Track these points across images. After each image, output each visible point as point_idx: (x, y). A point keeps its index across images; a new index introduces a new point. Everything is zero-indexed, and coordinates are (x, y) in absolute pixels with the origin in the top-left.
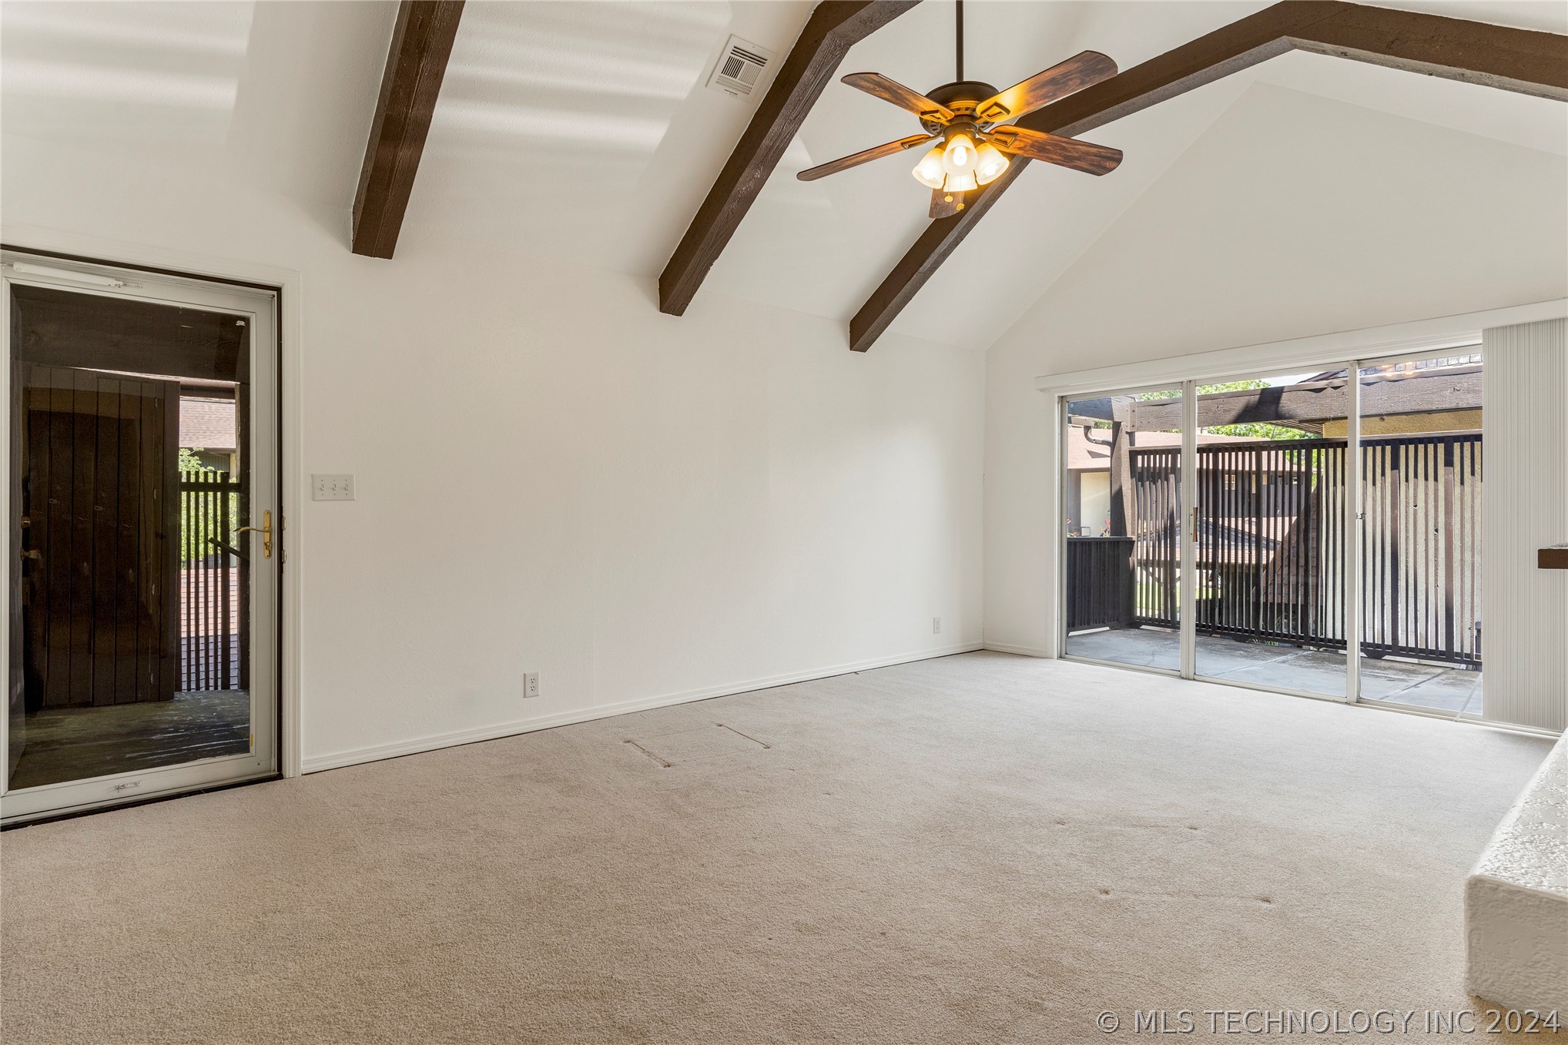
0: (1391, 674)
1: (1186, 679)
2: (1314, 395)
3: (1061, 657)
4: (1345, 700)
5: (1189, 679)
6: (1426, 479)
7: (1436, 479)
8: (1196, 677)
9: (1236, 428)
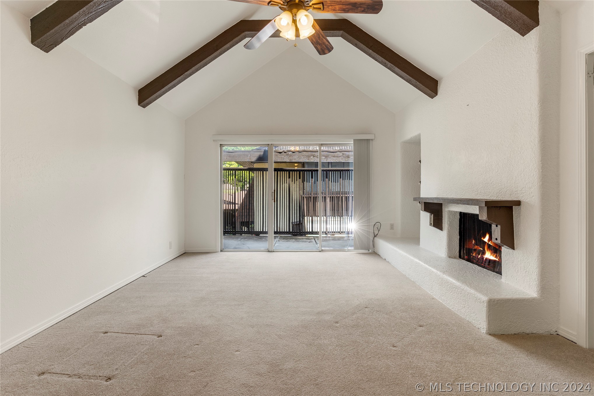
0: (304, 240)
1: (271, 252)
2: (279, 154)
3: (221, 251)
4: (319, 251)
5: (272, 252)
6: (307, 182)
7: (309, 182)
8: (274, 251)
9: (231, 163)
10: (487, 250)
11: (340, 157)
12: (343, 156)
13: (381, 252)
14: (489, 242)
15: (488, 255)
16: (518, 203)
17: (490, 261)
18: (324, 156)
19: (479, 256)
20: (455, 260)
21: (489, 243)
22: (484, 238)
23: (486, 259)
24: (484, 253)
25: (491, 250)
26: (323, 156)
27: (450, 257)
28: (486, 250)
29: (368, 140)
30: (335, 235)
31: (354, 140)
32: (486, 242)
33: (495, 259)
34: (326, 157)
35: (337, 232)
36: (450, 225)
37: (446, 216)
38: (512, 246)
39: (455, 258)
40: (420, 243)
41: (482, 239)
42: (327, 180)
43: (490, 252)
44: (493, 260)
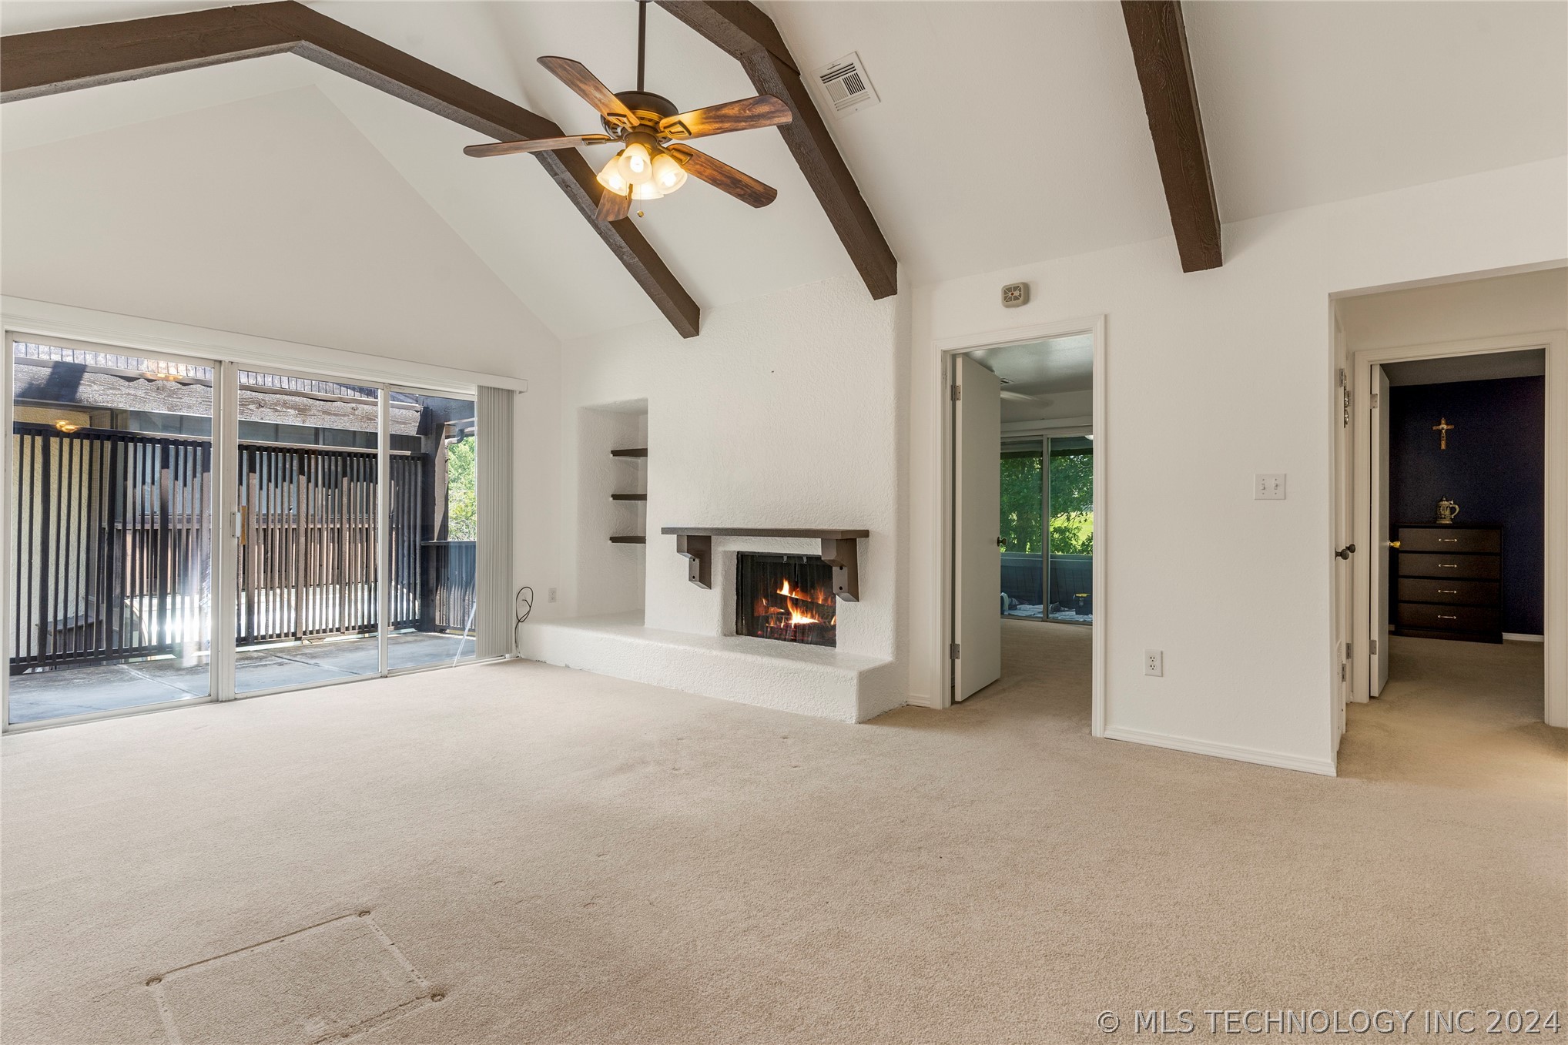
10: (793, 610)
11: (344, 415)
12: (354, 414)
13: (547, 654)
14: (792, 594)
15: (798, 618)
16: (865, 534)
17: (804, 626)
18: (295, 409)
19: (782, 625)
20: (733, 638)
21: (793, 596)
22: (781, 589)
23: (795, 625)
24: (788, 614)
25: (800, 607)
26: (292, 408)
27: (725, 635)
28: (791, 610)
29: (510, 393)
30: (327, 639)
31: (480, 388)
32: (787, 596)
33: (812, 621)
34: (302, 411)
35: (331, 630)
36: (726, 577)
37: (720, 561)
38: (855, 596)
39: (732, 636)
40: (646, 620)
41: (778, 592)
42: (303, 479)
43: (799, 610)
44: (809, 624)
